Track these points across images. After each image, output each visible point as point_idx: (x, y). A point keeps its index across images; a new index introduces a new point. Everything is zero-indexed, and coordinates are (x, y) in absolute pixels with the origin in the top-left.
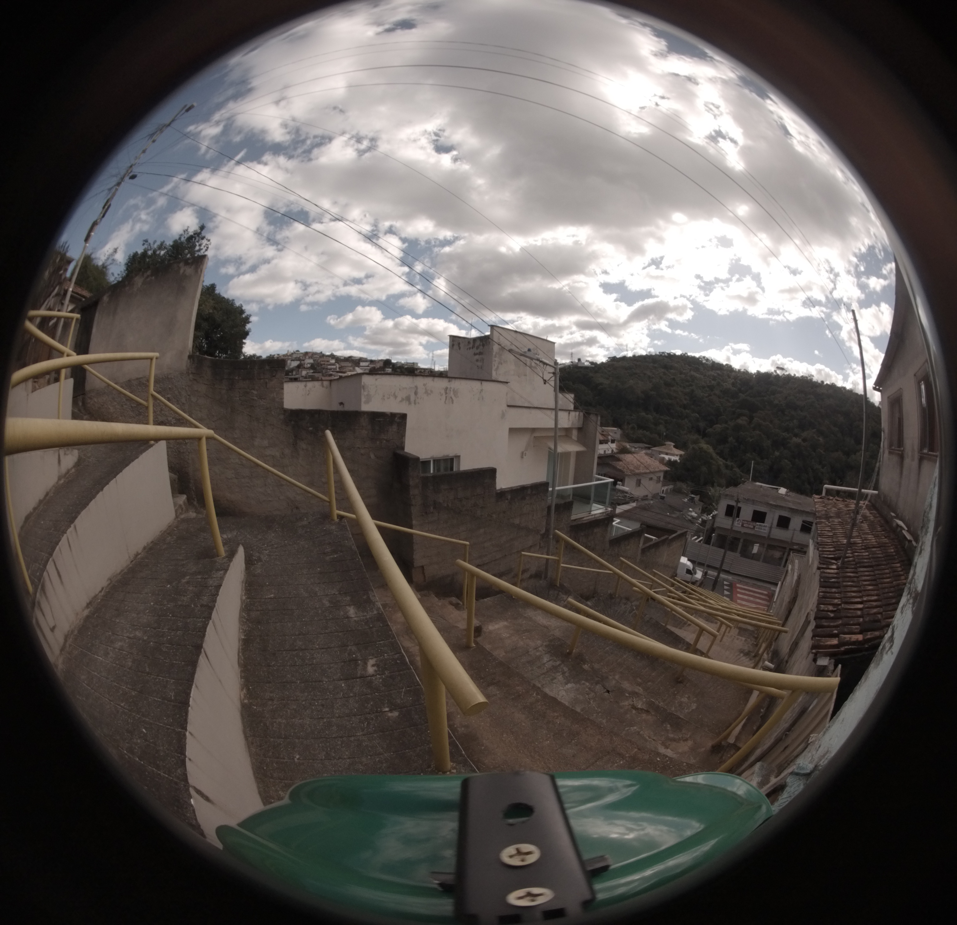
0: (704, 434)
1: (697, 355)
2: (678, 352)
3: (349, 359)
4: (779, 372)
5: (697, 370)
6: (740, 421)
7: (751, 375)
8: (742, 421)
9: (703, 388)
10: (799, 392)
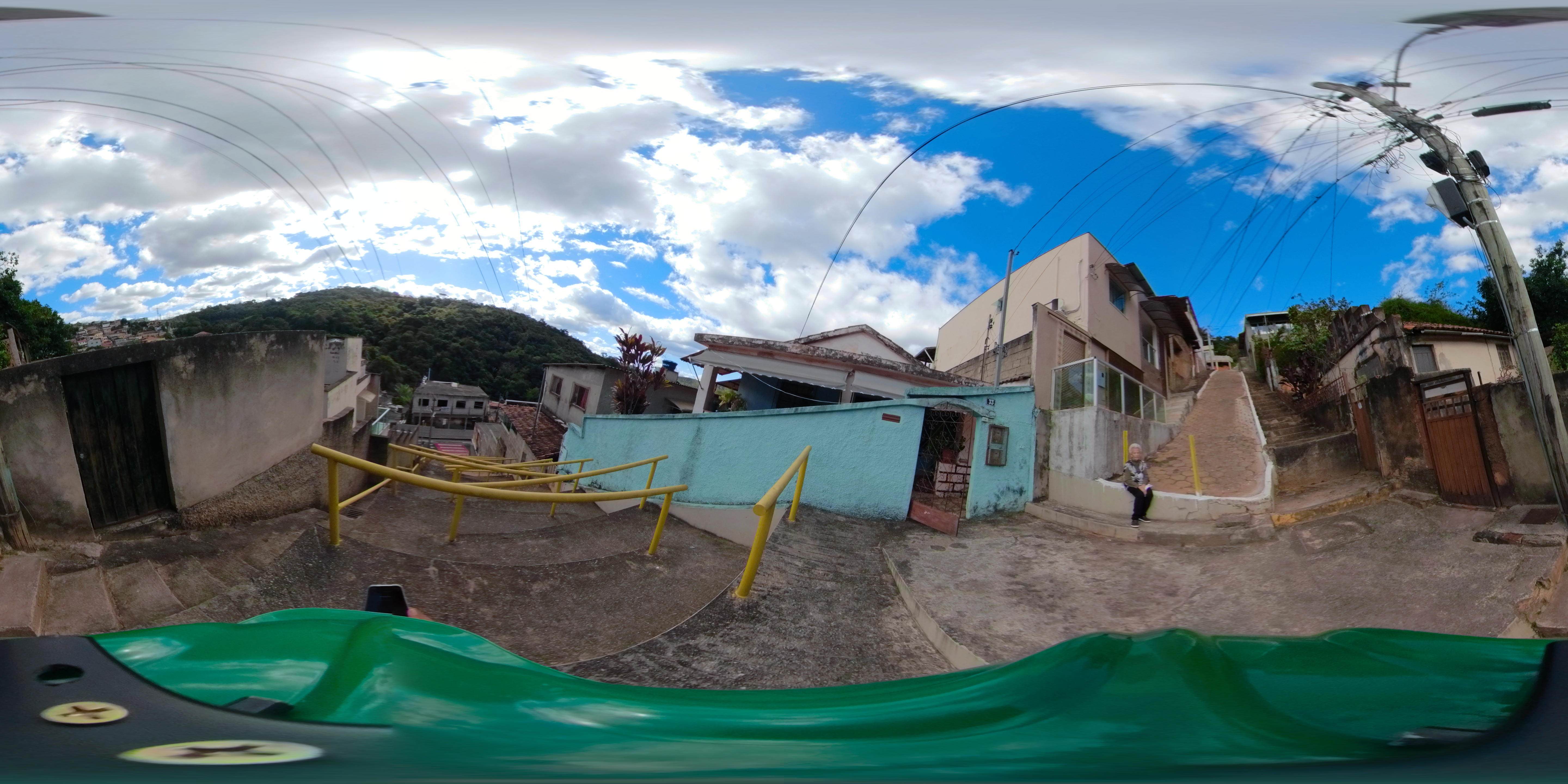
0: (378, 344)
1: (369, 286)
2: (353, 286)
4: (441, 297)
5: (368, 298)
6: (406, 334)
7: (415, 299)
8: (408, 334)
9: (374, 310)
10: (459, 311)
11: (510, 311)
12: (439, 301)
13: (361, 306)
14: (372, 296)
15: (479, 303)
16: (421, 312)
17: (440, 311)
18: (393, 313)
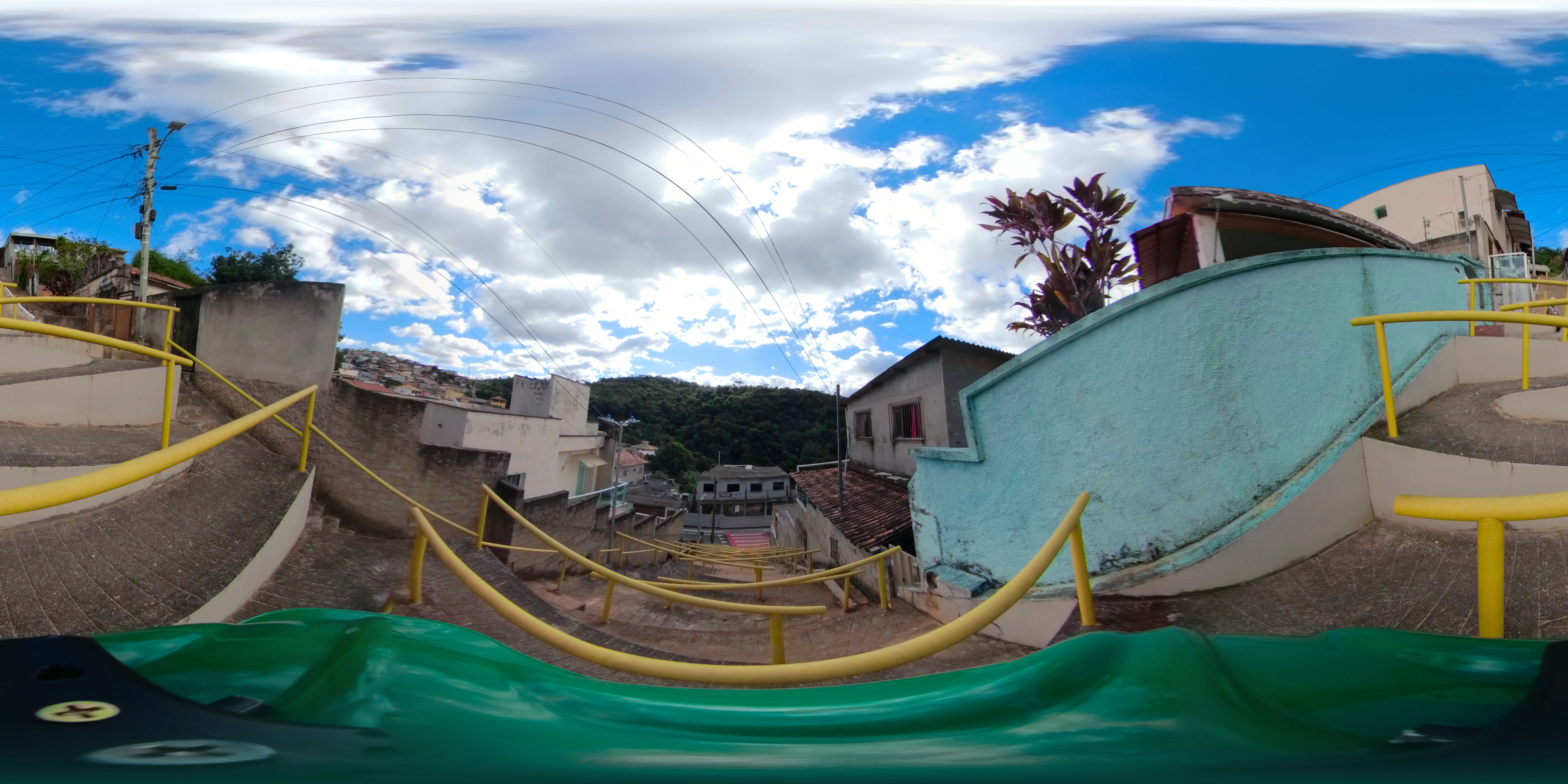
0: (673, 433)
1: (669, 376)
2: (654, 375)
3: (406, 362)
4: (736, 384)
5: (668, 387)
6: (702, 422)
7: (713, 389)
8: (705, 422)
9: (673, 400)
10: (755, 397)
11: (804, 391)
12: (735, 389)
13: (659, 396)
14: (671, 386)
15: (773, 387)
16: (718, 401)
17: (736, 399)
18: (691, 402)
